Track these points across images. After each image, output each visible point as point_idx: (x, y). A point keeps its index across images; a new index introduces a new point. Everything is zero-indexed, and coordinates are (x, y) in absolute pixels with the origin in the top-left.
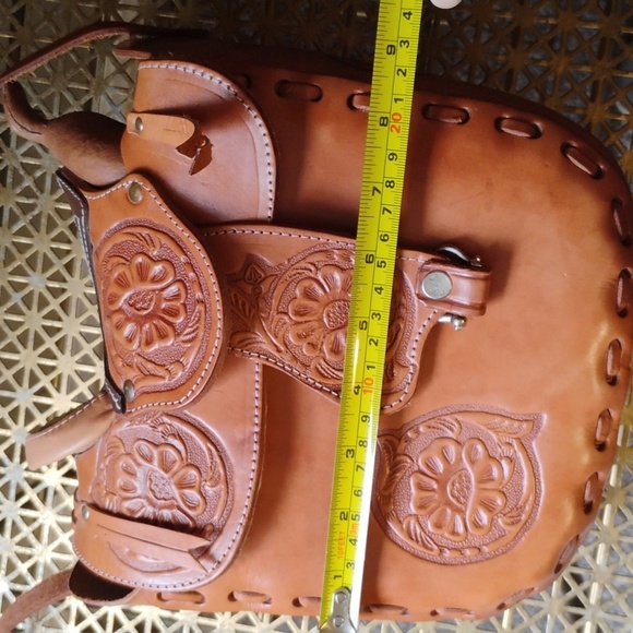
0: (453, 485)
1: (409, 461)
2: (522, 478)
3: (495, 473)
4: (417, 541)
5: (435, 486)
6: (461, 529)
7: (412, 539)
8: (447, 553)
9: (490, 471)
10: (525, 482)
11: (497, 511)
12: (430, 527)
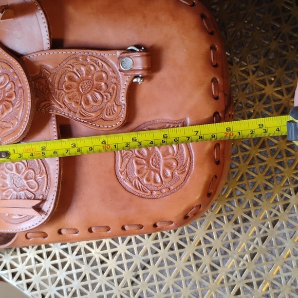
0: (152, 160)
1: (131, 152)
2: (183, 151)
3: (171, 151)
4: (140, 190)
5: (145, 162)
6: (159, 180)
7: (138, 189)
8: (155, 193)
9: (168, 150)
10: (185, 153)
11: (174, 168)
12: (145, 182)
